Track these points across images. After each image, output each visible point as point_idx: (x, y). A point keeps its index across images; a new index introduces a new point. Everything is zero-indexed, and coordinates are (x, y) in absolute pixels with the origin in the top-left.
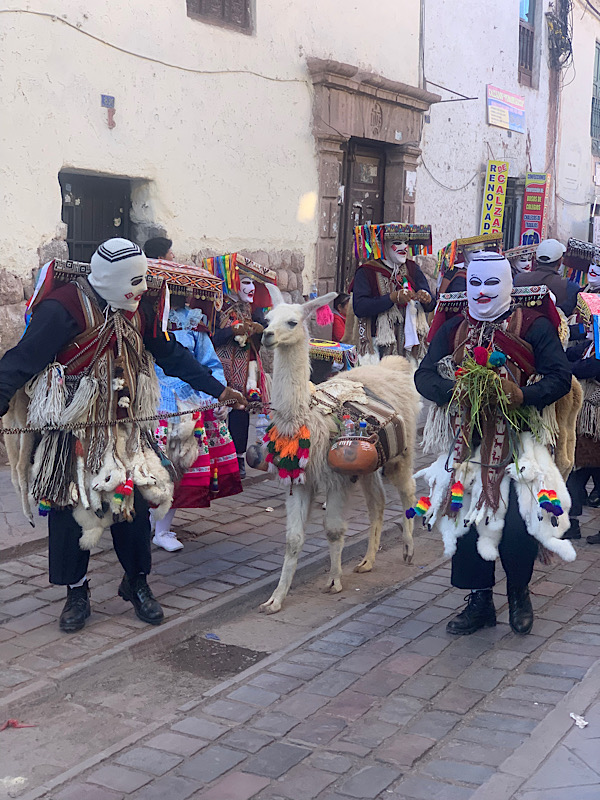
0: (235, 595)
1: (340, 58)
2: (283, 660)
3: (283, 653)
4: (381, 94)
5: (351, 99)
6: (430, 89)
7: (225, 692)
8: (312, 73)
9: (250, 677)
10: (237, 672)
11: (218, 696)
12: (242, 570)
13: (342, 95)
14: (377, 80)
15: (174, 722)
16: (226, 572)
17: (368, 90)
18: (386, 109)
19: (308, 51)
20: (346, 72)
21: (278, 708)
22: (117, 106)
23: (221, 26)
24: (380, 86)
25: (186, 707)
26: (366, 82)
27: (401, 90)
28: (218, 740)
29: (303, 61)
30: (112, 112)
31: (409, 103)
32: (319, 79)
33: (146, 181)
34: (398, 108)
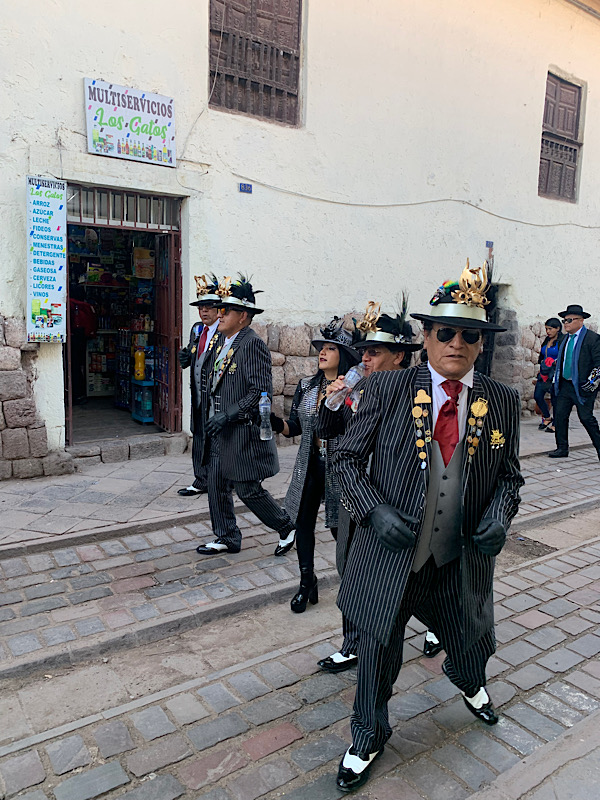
0: (541, 514)
2: (567, 554)
3: (567, 550)
7: (532, 566)
9: (546, 560)
10: (539, 556)
11: (527, 568)
12: (546, 501)
15: (502, 577)
16: (536, 501)
21: (561, 580)
22: (494, 247)
23: (558, 199)
25: (508, 570)
28: (525, 591)
30: (491, 250)
33: (507, 286)
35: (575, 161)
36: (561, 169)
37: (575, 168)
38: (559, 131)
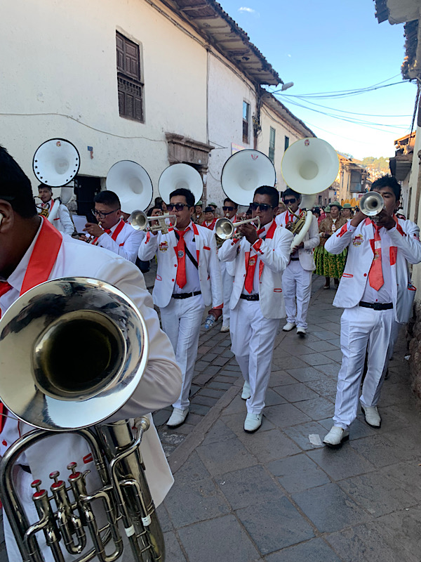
1: (177, 133)
4: (193, 146)
5: (182, 148)
6: (211, 144)
8: (167, 138)
13: (179, 146)
14: (191, 141)
17: (188, 145)
18: (195, 151)
19: (166, 130)
20: (180, 138)
22: (94, 150)
23: (132, 120)
24: (192, 143)
26: (187, 142)
27: (200, 145)
29: (164, 133)
30: (92, 153)
31: (203, 149)
32: (170, 140)
33: (105, 178)
34: (199, 152)
35: (140, 95)
36: (133, 99)
37: (141, 100)
38: (128, 73)
